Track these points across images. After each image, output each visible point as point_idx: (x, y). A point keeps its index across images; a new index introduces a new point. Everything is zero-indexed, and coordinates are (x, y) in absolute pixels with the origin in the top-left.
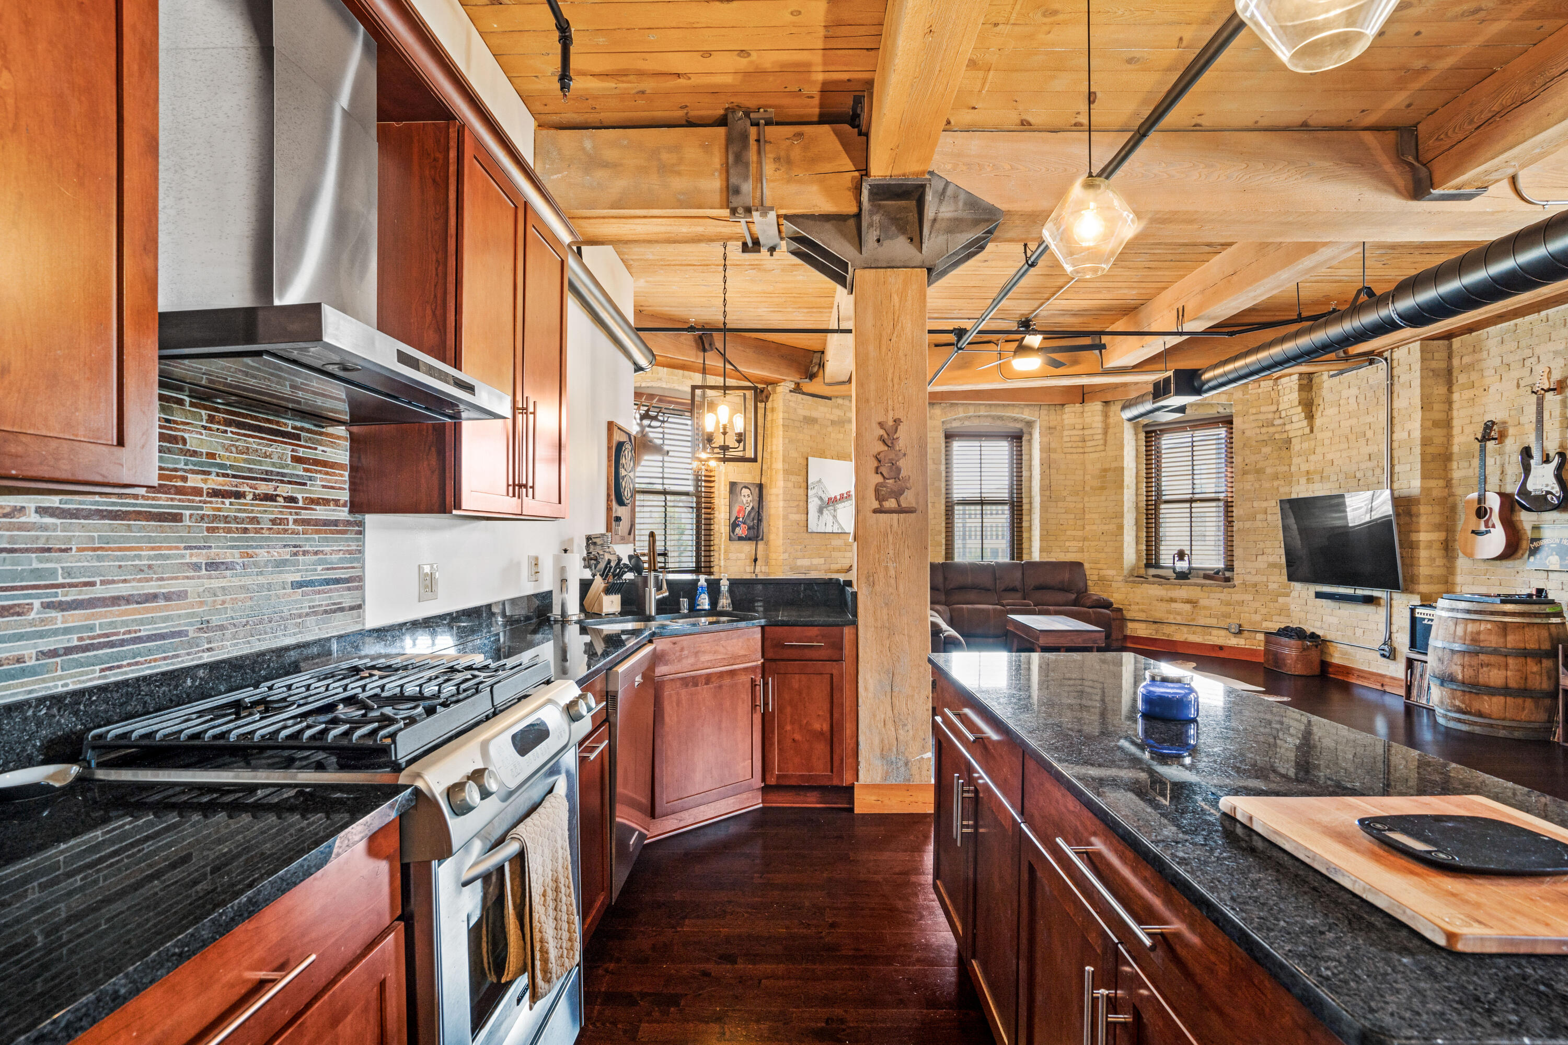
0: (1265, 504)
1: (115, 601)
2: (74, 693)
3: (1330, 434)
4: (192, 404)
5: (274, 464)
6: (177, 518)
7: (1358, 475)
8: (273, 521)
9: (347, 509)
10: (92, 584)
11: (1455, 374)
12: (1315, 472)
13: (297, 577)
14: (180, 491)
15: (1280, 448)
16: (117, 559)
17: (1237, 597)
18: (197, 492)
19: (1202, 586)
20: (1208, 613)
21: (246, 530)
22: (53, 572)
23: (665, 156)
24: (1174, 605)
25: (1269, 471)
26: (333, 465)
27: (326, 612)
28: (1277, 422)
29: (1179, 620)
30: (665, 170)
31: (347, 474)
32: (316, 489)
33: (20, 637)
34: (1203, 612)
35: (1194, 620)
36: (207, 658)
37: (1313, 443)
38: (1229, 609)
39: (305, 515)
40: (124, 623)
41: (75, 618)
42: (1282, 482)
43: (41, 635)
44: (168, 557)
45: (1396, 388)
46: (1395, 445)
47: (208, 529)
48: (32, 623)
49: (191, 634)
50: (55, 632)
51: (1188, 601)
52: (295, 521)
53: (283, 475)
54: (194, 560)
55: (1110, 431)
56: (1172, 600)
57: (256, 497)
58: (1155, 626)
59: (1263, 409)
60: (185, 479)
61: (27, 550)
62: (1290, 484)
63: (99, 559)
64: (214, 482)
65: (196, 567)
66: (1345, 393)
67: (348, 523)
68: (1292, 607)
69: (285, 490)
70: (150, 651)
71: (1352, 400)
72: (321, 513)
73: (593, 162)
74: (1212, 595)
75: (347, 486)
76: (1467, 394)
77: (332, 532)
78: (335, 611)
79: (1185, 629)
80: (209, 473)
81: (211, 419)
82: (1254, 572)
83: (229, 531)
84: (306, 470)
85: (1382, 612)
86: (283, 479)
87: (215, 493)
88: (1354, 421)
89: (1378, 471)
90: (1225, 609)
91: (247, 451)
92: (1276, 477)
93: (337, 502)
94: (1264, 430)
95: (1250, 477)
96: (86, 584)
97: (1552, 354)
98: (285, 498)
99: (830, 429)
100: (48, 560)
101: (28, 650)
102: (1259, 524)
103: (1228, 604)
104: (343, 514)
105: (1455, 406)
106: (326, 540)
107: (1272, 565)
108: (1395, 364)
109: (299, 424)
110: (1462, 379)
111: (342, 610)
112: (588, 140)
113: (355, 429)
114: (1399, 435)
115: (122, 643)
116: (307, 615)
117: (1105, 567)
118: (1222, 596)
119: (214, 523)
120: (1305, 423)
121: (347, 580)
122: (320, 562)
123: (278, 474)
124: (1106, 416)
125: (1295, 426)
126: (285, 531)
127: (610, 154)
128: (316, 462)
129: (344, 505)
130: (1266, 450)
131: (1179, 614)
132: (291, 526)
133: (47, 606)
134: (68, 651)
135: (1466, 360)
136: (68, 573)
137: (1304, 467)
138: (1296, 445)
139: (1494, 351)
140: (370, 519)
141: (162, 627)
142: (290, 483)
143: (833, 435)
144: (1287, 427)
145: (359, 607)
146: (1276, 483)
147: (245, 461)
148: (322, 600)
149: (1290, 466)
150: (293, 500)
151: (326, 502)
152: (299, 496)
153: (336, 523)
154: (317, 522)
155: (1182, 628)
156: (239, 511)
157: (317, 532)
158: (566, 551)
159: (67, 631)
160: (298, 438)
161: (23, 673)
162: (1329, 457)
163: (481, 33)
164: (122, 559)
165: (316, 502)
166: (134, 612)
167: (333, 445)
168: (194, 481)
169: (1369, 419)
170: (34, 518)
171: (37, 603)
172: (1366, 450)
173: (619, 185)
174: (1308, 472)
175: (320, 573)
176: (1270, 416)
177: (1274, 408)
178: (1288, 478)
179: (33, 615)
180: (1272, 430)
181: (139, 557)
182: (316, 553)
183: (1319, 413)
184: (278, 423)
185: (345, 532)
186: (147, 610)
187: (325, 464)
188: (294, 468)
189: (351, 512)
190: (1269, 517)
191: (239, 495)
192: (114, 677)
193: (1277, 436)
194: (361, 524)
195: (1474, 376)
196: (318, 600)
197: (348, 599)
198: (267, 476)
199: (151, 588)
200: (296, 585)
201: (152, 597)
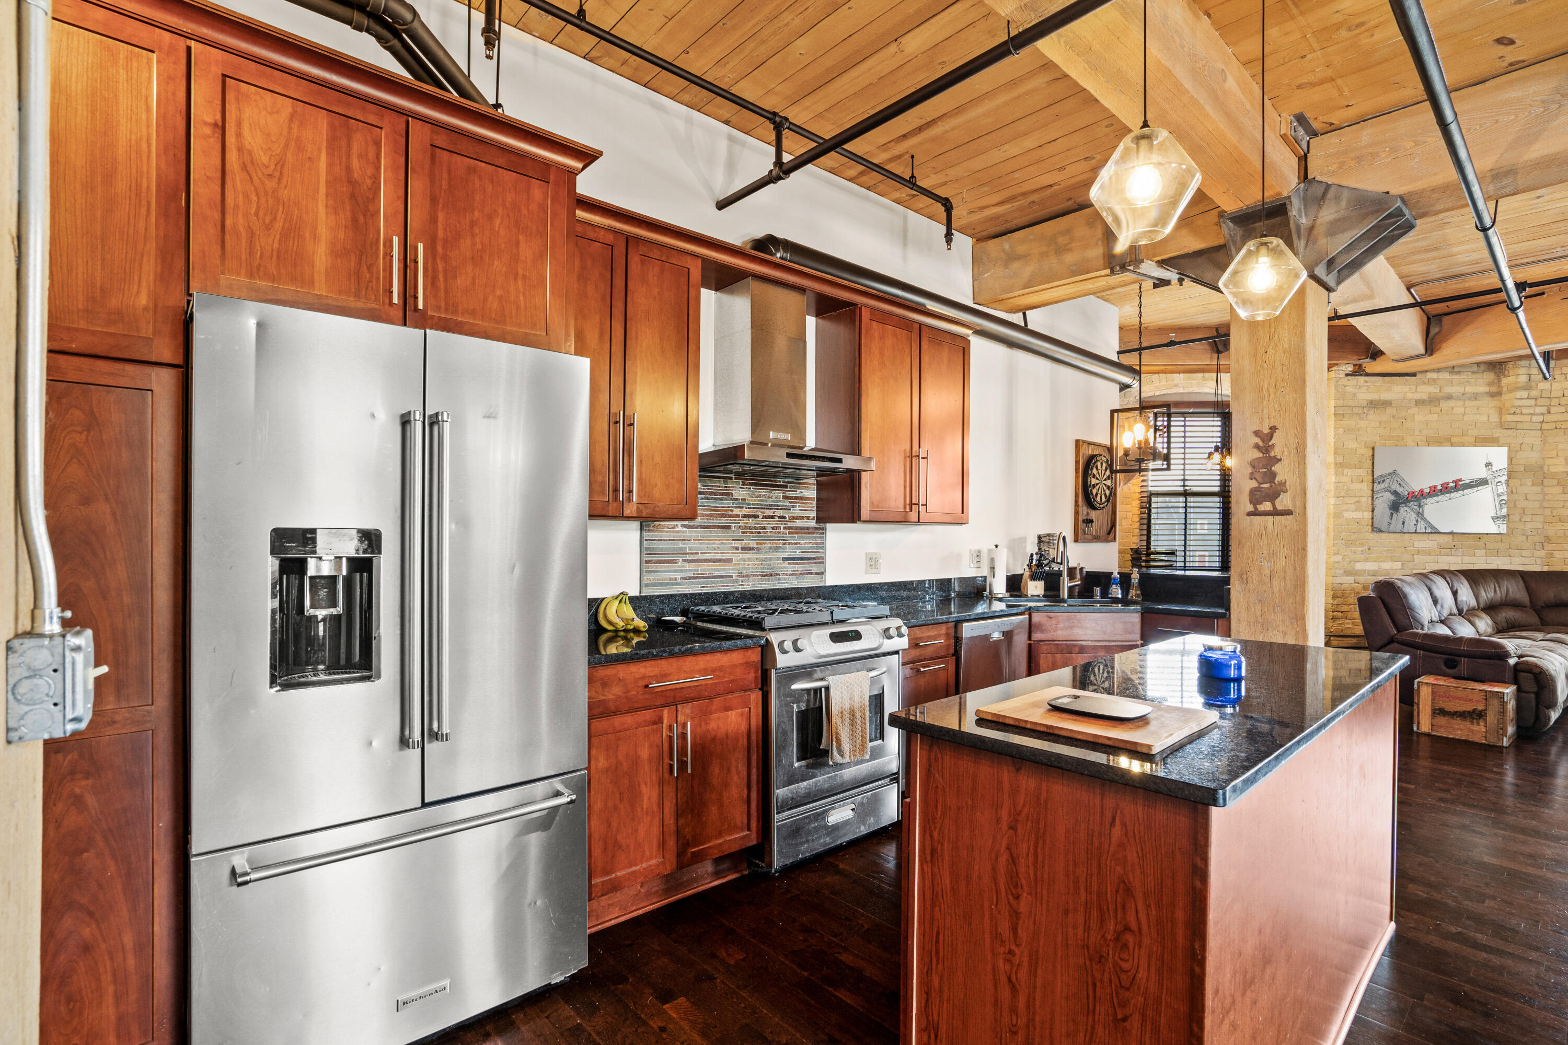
1: (706, 561)
2: (690, 594)
4: (736, 479)
5: (773, 501)
6: (729, 527)
8: (773, 528)
9: (814, 521)
10: (698, 553)
13: (786, 555)
14: (730, 516)
16: (706, 544)
18: (737, 516)
21: (759, 533)
22: (685, 548)
23: (1060, 240)
26: (807, 499)
27: (801, 574)
30: (1060, 250)
31: (815, 502)
32: (797, 512)
33: (676, 571)
36: (740, 588)
39: (789, 525)
40: (708, 570)
41: (692, 566)
43: (682, 571)
44: (725, 544)
47: (743, 532)
48: (679, 567)
49: (734, 578)
50: (686, 571)
52: (784, 528)
53: (778, 506)
54: (736, 545)
57: (763, 517)
60: (732, 511)
61: (678, 540)
63: (701, 544)
64: (745, 511)
65: (737, 548)
67: (816, 528)
69: (779, 513)
70: (718, 582)
72: (799, 523)
73: (1011, 258)
75: (815, 509)
77: (805, 533)
78: (807, 574)
80: (742, 508)
81: (744, 484)
83: (752, 533)
84: (790, 502)
86: (777, 507)
87: (745, 516)
91: (760, 496)
93: (808, 518)
96: (696, 553)
98: (779, 517)
99: (1414, 410)
100: (684, 544)
101: (678, 576)
104: (813, 523)
106: (802, 537)
109: (786, 480)
111: (811, 574)
112: (1005, 243)
113: (819, 479)
115: (708, 577)
116: (791, 575)
119: (746, 529)
121: (814, 559)
122: (797, 549)
123: (775, 505)
126: (779, 533)
127: (1021, 249)
128: (796, 498)
129: (813, 519)
132: (782, 530)
133: (684, 561)
134: (690, 578)
136: (690, 549)
140: (829, 526)
141: (723, 573)
142: (781, 509)
143: (1418, 418)
145: (822, 573)
147: (759, 501)
148: (799, 568)
150: (784, 517)
151: (802, 518)
152: (787, 516)
153: (808, 528)
154: (797, 528)
156: (756, 524)
157: (797, 533)
158: (997, 546)
159: (690, 571)
160: (786, 487)
161: (677, 584)
163: (915, 211)
164: (708, 544)
165: (797, 518)
166: (712, 565)
167: (807, 488)
168: (736, 511)
170: (680, 528)
171: (681, 559)
173: (1027, 270)
175: (798, 554)
179: (679, 564)
181: (714, 544)
182: (796, 544)
184: (775, 481)
185: (814, 533)
186: (717, 565)
187: (801, 498)
188: (784, 502)
189: (816, 523)
191: (756, 516)
192: (705, 591)
194: (824, 529)
196: (797, 567)
197: (814, 569)
198: (770, 507)
199: (718, 556)
200: (785, 559)
201: (720, 560)
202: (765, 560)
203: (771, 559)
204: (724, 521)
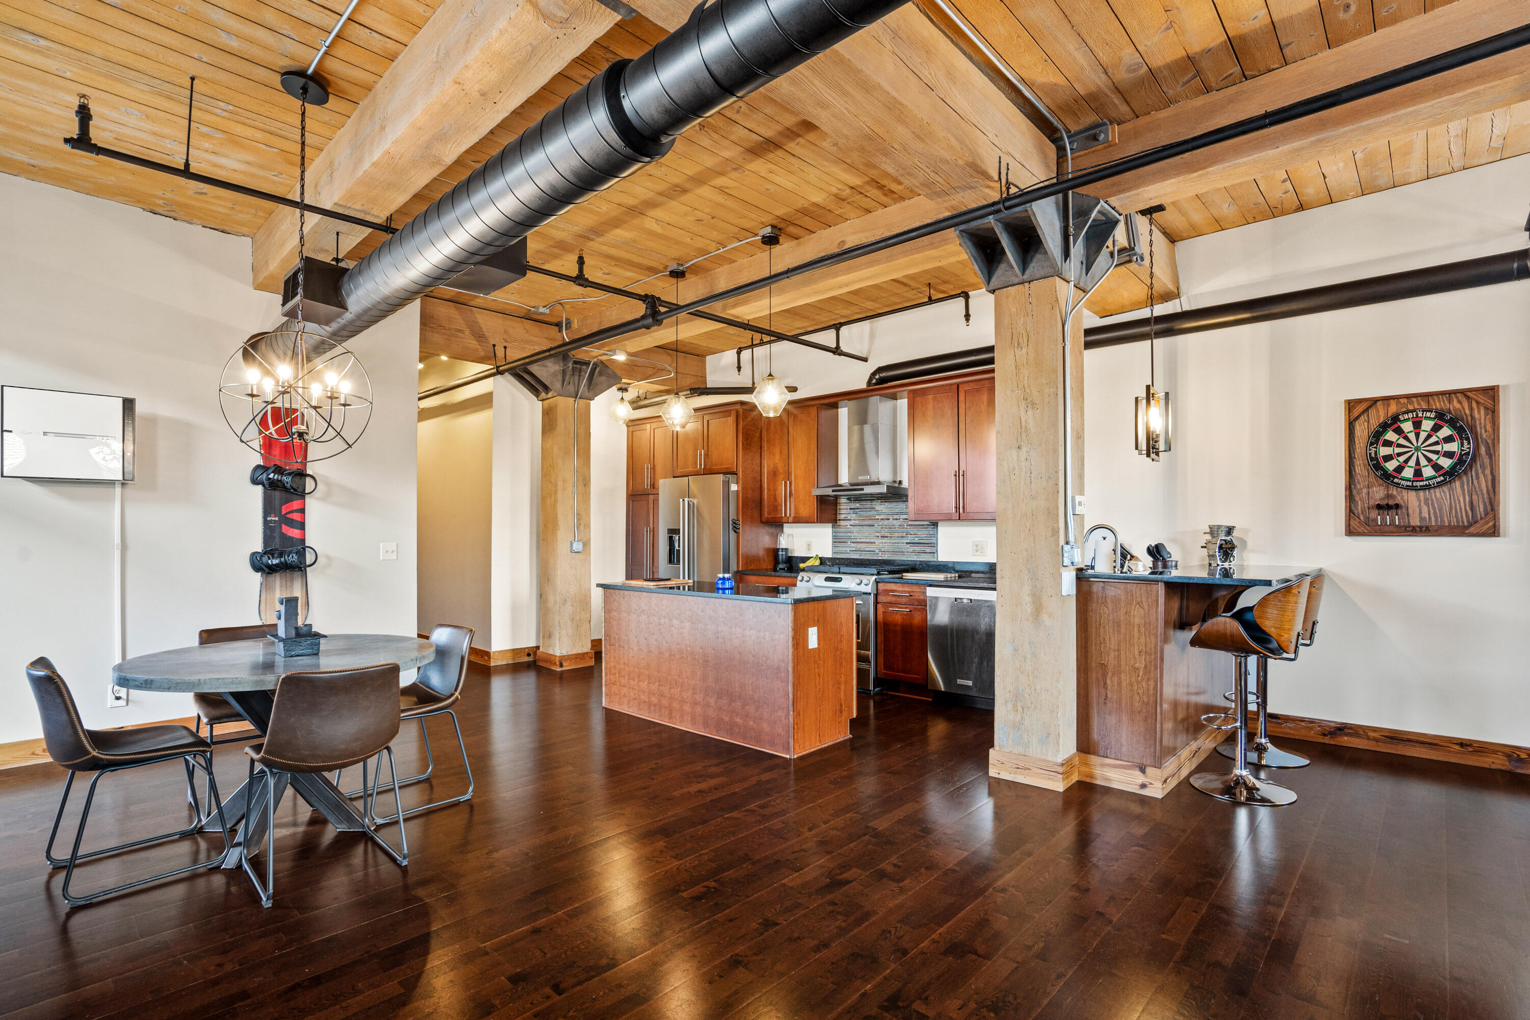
1: (861, 542)
5: (898, 509)
6: (873, 526)
8: (899, 526)
10: (857, 539)
13: (908, 541)
14: (874, 519)
16: (862, 534)
18: (878, 519)
21: (891, 528)
22: (851, 536)
33: (847, 547)
36: (880, 558)
39: (910, 523)
40: (863, 547)
41: (854, 545)
43: (849, 547)
44: (871, 535)
47: (881, 528)
48: (848, 545)
52: (906, 524)
54: (877, 535)
57: (893, 519)
60: (875, 517)
61: (848, 532)
63: (859, 534)
64: (882, 517)
65: (878, 537)
67: (930, 525)
77: (921, 528)
78: (924, 552)
80: (881, 514)
81: (881, 501)
83: (886, 528)
86: (902, 513)
87: (882, 519)
91: (891, 508)
98: (903, 518)
100: (851, 534)
106: (919, 529)
111: (926, 553)
115: (863, 551)
116: (912, 552)
119: (883, 526)
121: (929, 544)
122: (916, 536)
126: (903, 527)
133: (850, 542)
134: (854, 551)
136: (854, 536)
140: (941, 522)
141: (870, 549)
145: (935, 552)
148: (917, 549)
154: (915, 525)
156: (888, 523)
157: (915, 528)
159: (854, 547)
161: (847, 553)
168: (877, 517)
175: (917, 541)
179: (848, 543)
181: (866, 534)
182: (914, 533)
186: (867, 545)
196: (916, 548)
197: (928, 550)
198: (897, 514)
199: (868, 540)
200: (907, 543)
201: (868, 543)
202: (895, 543)
203: (898, 543)
204: (870, 522)
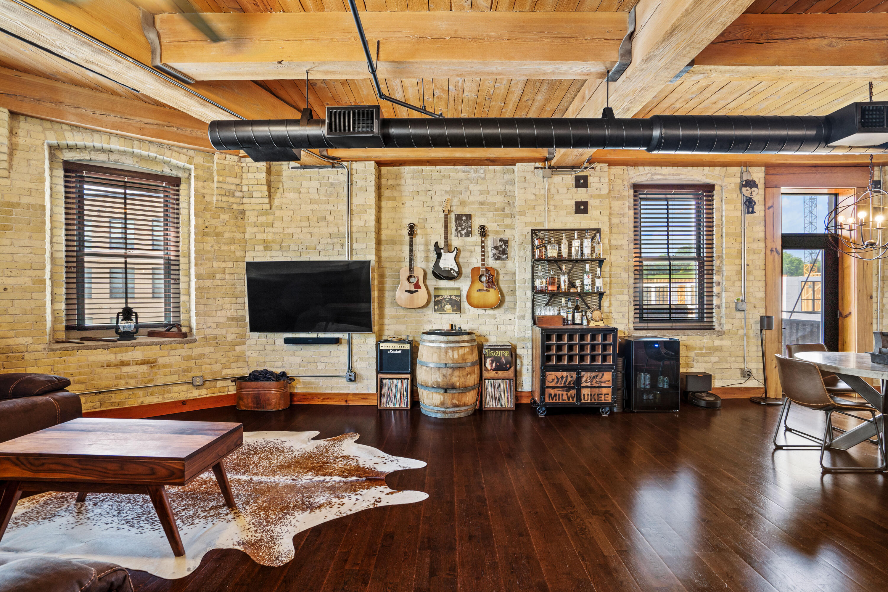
0: (223, 265)
3: (291, 213)
7: (318, 247)
11: (383, 190)
12: (273, 241)
15: (237, 218)
17: (197, 351)
19: (161, 344)
20: (167, 370)
24: (125, 369)
25: (227, 235)
28: (238, 194)
29: (133, 383)
34: (162, 371)
35: (151, 380)
37: (271, 218)
38: (191, 363)
42: (238, 247)
45: (354, 189)
46: (354, 229)
51: (144, 362)
55: (18, 155)
56: (123, 364)
58: (100, 397)
59: (228, 179)
62: (245, 249)
66: (305, 184)
68: (248, 353)
71: (313, 191)
74: (172, 352)
76: (391, 204)
79: (140, 393)
82: (214, 326)
85: (343, 349)
88: (315, 207)
89: (338, 247)
90: (186, 364)
92: (232, 242)
94: (225, 199)
95: (211, 239)
97: (443, 193)
102: (217, 282)
103: (189, 358)
105: (383, 210)
107: (231, 319)
108: (354, 172)
110: (386, 194)
114: (357, 223)
117: (12, 333)
118: (183, 352)
120: (267, 200)
124: (12, 133)
125: (253, 201)
130: (225, 217)
131: (132, 377)
135: (390, 182)
137: (259, 237)
138: (251, 217)
139: (409, 181)
144: (245, 200)
146: (232, 247)
149: (244, 233)
155: (136, 392)
162: (289, 231)
169: (330, 207)
172: (326, 230)
174: (265, 241)
176: (233, 187)
177: (238, 181)
178: (243, 244)
180: (232, 200)
183: (278, 195)
190: (227, 277)
193: (235, 206)
195: (396, 194)
